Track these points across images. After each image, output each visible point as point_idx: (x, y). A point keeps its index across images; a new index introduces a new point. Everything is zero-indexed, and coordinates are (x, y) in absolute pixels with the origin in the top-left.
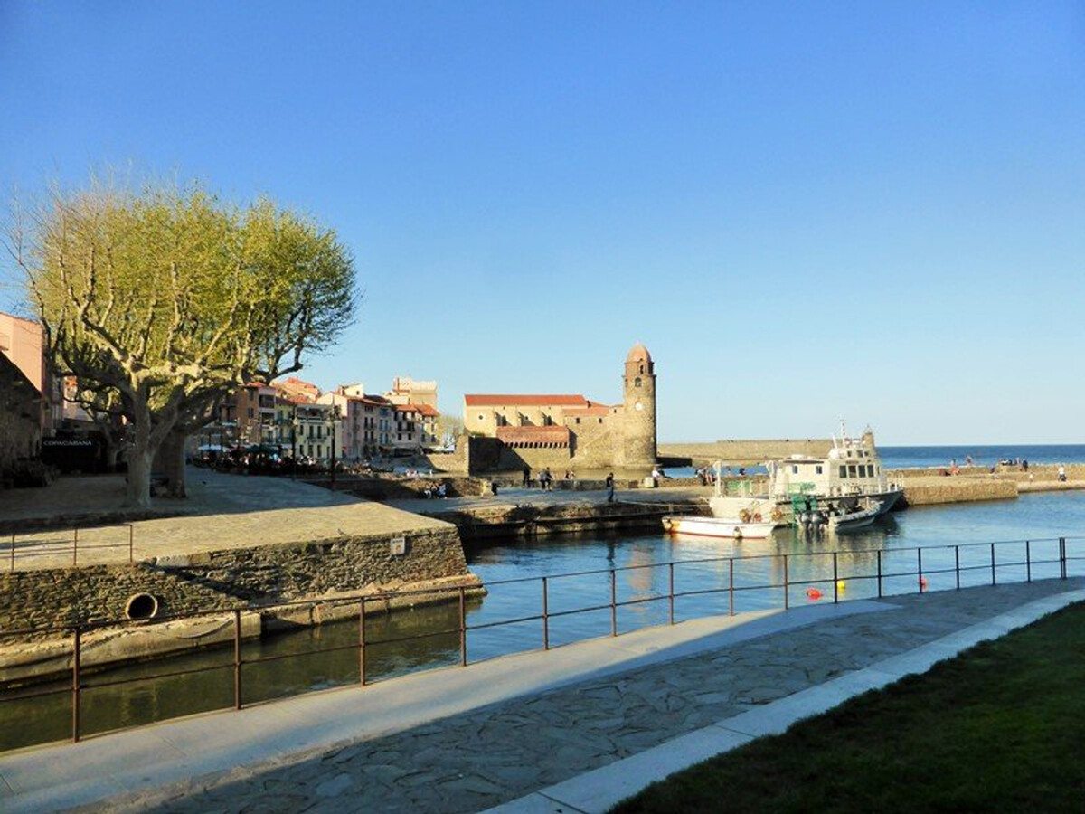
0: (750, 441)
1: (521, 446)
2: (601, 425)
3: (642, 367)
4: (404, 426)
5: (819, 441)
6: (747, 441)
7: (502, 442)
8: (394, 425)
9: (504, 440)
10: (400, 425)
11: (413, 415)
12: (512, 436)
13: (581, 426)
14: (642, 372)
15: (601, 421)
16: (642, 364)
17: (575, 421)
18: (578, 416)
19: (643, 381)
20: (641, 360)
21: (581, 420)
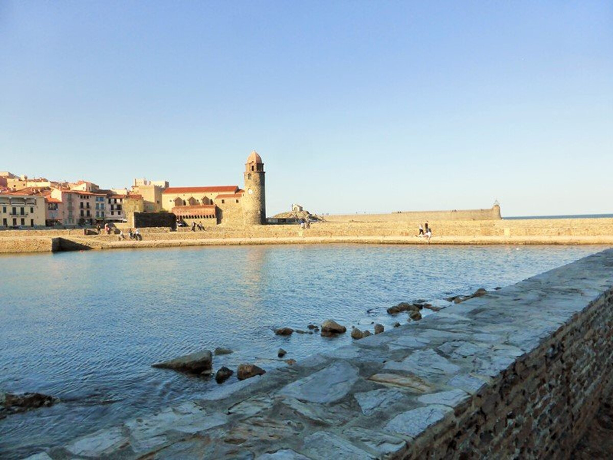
0: (414, 212)
1: (187, 218)
2: (238, 204)
3: (253, 167)
4: (115, 207)
5: (462, 211)
6: (411, 212)
7: (175, 216)
8: (108, 207)
9: (176, 214)
10: (112, 206)
11: (121, 200)
12: (181, 212)
13: (225, 205)
14: (253, 170)
15: (237, 201)
16: (253, 164)
17: (221, 202)
18: (223, 199)
19: (252, 176)
20: (253, 162)
21: (225, 201)
